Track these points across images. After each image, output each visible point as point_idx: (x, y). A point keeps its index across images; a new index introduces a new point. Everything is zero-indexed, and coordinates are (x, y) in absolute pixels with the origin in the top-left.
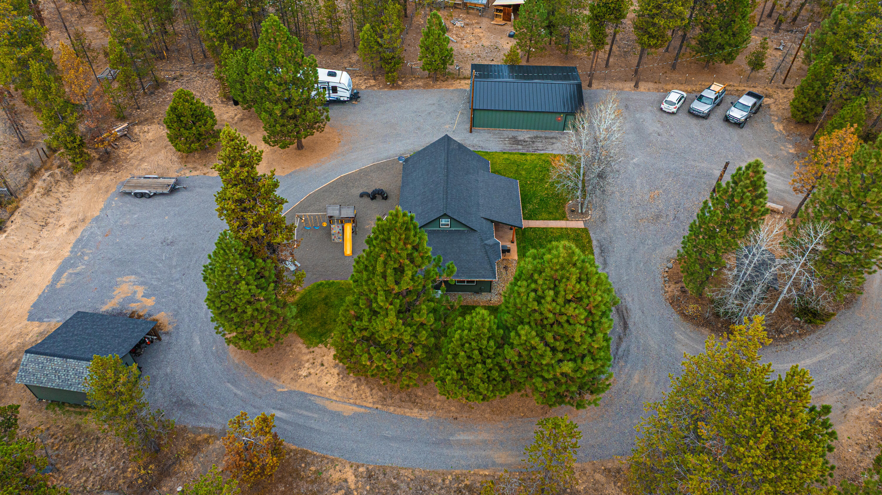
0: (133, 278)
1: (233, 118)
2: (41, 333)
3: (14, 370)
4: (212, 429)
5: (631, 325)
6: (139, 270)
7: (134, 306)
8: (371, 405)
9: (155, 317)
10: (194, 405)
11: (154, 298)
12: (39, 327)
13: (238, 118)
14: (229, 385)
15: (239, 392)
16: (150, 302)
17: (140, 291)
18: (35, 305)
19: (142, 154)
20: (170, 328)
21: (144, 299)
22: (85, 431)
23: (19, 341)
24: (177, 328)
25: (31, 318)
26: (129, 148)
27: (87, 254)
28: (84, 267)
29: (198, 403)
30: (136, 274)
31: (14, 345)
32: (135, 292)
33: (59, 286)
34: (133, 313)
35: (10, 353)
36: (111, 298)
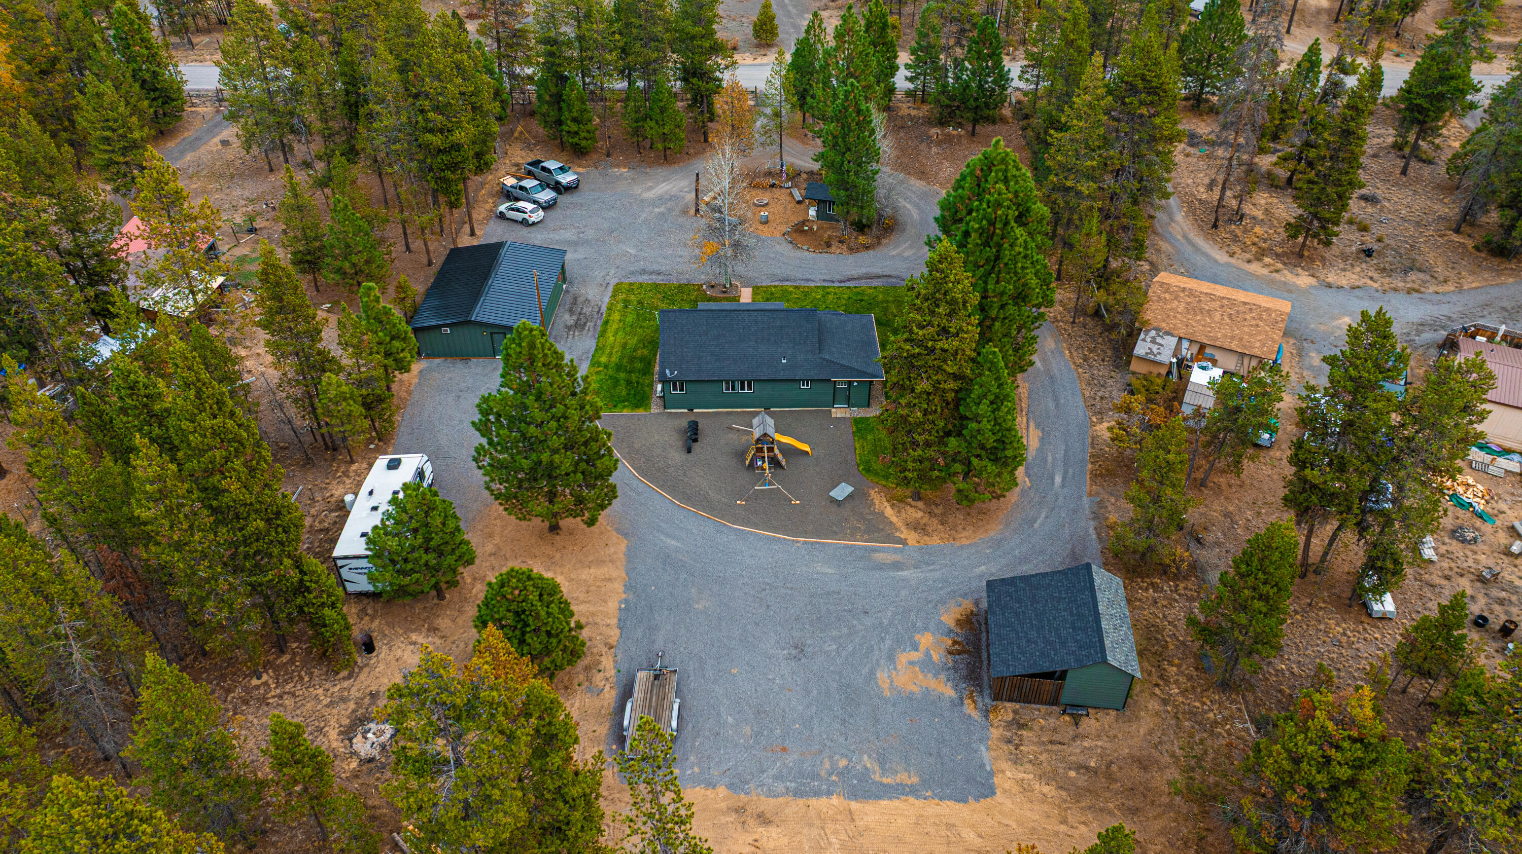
0: (881, 675)
1: (423, 646)
2: (1015, 763)
3: (1087, 768)
4: (1096, 528)
6: (865, 672)
7: (938, 657)
8: (1025, 419)
9: (951, 623)
10: (1073, 549)
11: (917, 638)
12: (1003, 772)
14: (1036, 525)
15: (1043, 515)
16: (926, 640)
17: (907, 656)
18: (962, 799)
20: (967, 603)
21: (922, 648)
22: (1145, 642)
23: (1037, 786)
24: (964, 595)
25: (988, 791)
27: (834, 764)
28: (865, 757)
29: (1069, 547)
30: (872, 672)
31: (1046, 789)
32: (911, 662)
33: (915, 780)
34: (950, 653)
35: (1061, 788)
36: (927, 692)
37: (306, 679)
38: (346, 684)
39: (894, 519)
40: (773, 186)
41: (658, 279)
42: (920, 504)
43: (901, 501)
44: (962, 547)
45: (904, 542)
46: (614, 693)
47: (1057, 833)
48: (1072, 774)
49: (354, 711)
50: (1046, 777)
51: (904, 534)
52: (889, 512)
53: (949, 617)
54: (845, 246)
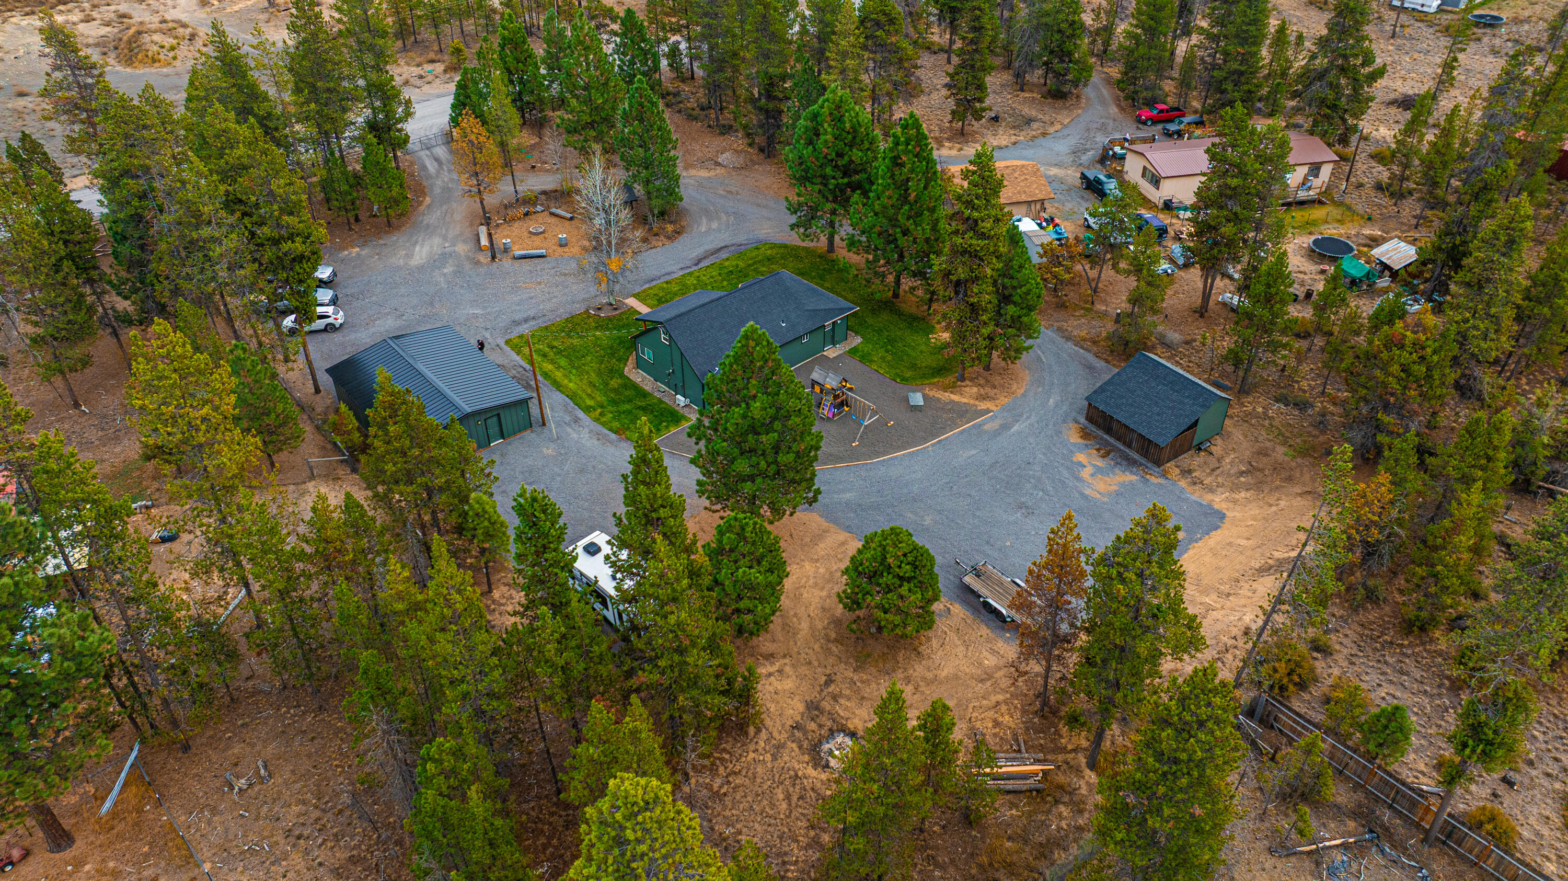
0: (1088, 492)
1: (780, 671)
3: (1244, 472)
5: (723, 245)
6: (1077, 495)
7: (1100, 463)
9: (1080, 441)
11: (1075, 459)
12: (1213, 500)
13: (772, 664)
16: (1081, 457)
17: (1086, 473)
19: (980, 688)
20: (1072, 425)
21: (1085, 463)
23: (1237, 496)
24: (1064, 421)
25: (1220, 515)
26: (997, 724)
30: (1082, 493)
31: (1242, 495)
32: (1092, 475)
34: (1103, 457)
35: (1248, 490)
36: (1122, 485)
37: (727, 756)
38: (764, 735)
39: (965, 400)
40: (526, 214)
41: (540, 322)
42: (967, 382)
43: (953, 387)
44: (1023, 395)
45: (988, 411)
46: (957, 606)
47: (1276, 513)
48: (1242, 479)
49: (800, 747)
50: (1235, 488)
51: (983, 406)
52: (953, 397)
53: (1074, 438)
54: (662, 238)
